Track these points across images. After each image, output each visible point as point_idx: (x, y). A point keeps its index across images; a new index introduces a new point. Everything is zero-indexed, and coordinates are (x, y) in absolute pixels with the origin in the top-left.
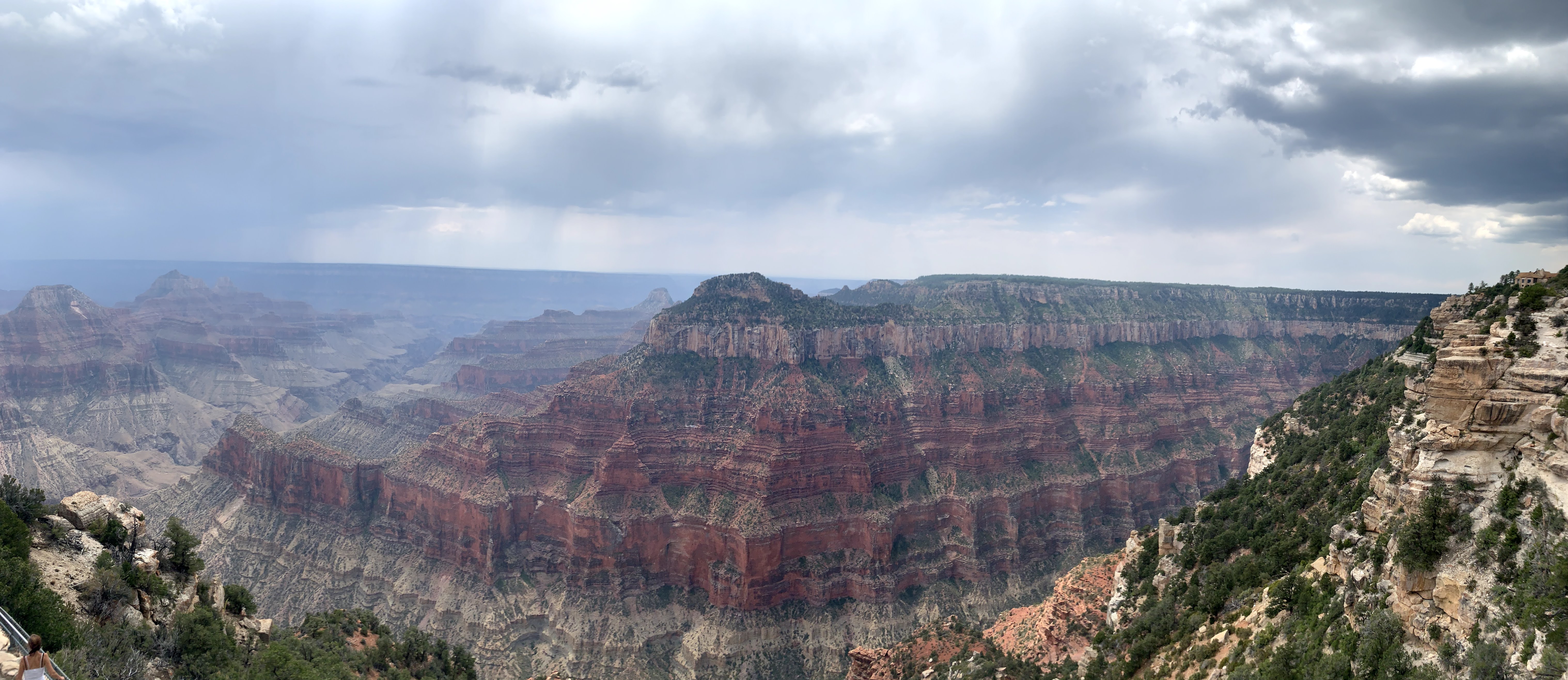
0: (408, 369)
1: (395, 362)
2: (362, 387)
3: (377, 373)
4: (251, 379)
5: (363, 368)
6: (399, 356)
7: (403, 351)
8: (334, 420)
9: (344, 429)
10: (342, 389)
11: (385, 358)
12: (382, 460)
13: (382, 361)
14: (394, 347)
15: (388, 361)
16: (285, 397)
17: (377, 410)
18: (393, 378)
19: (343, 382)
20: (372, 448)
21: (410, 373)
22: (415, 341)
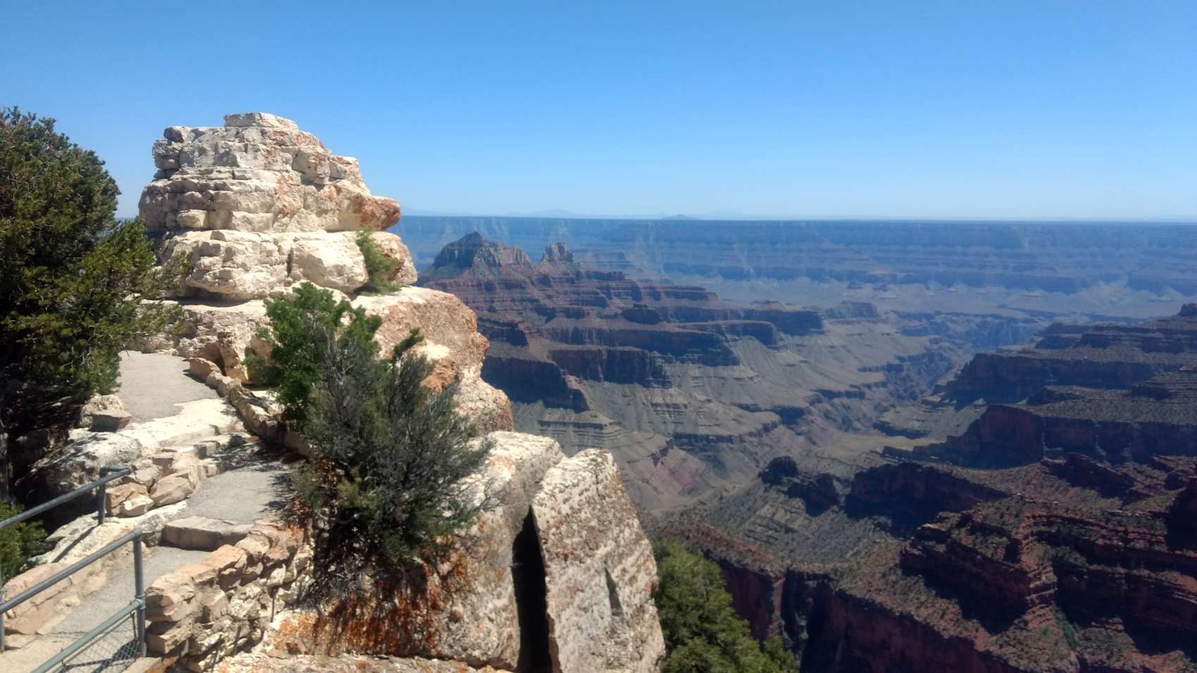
0: (886, 410)
1: (861, 396)
2: (801, 439)
3: (827, 415)
4: (603, 419)
5: (803, 404)
6: (869, 387)
7: (879, 377)
8: (748, 494)
9: (766, 510)
10: (765, 439)
11: (842, 389)
12: (829, 567)
13: (839, 395)
14: (860, 370)
15: (849, 395)
16: (664, 452)
17: (825, 480)
18: (856, 424)
19: (767, 429)
20: (814, 546)
21: (888, 417)
22: (900, 358)
